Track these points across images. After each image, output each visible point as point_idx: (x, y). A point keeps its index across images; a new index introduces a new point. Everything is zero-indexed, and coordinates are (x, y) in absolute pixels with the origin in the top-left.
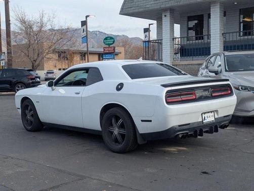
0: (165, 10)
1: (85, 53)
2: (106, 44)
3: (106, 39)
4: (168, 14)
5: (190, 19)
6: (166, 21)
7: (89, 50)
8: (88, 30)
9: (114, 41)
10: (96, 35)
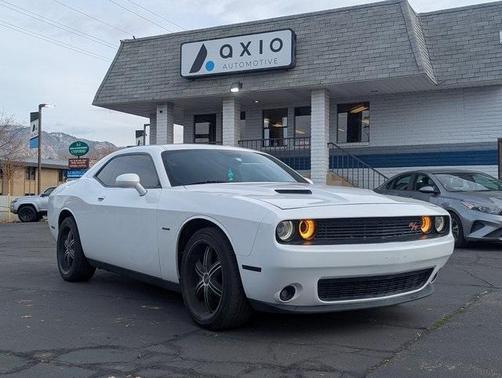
0: (161, 103)
1: (35, 168)
2: (75, 154)
3: (74, 145)
4: (165, 110)
5: (198, 119)
6: (162, 119)
7: (42, 162)
8: (42, 130)
9: (87, 150)
10: (58, 139)
